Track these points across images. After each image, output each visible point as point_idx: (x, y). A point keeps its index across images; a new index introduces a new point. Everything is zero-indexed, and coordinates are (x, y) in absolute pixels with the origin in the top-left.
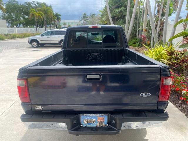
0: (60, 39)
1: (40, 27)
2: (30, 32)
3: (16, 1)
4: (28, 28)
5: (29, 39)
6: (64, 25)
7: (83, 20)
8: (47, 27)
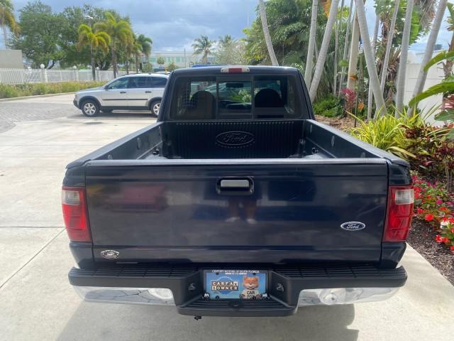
0: (150, 97)
2: (78, 80)
3: (46, 7)
5: (76, 96)
6: (159, 63)
7: (203, 53)
8: (119, 68)
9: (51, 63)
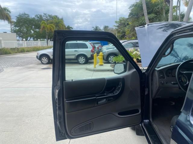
3: (27, 15)
4: (38, 42)
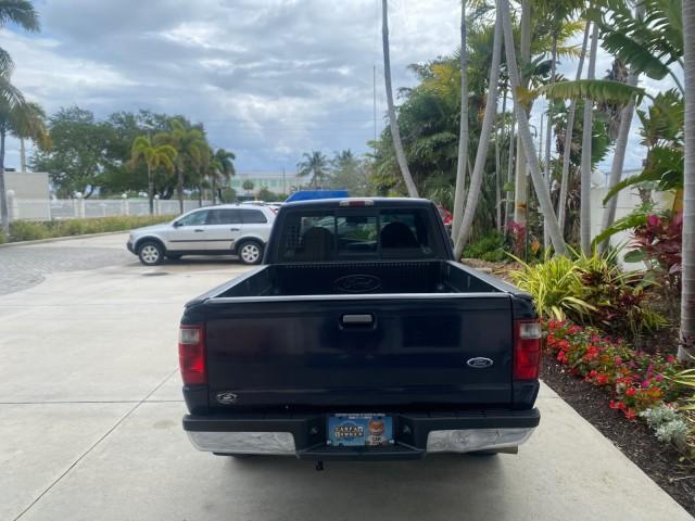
0: (237, 237)
1: (161, 198)
2: (127, 213)
3: (86, 113)
4: (122, 201)
5: (131, 236)
6: (246, 188)
7: (312, 174)
8: (186, 195)
9: (88, 189)
